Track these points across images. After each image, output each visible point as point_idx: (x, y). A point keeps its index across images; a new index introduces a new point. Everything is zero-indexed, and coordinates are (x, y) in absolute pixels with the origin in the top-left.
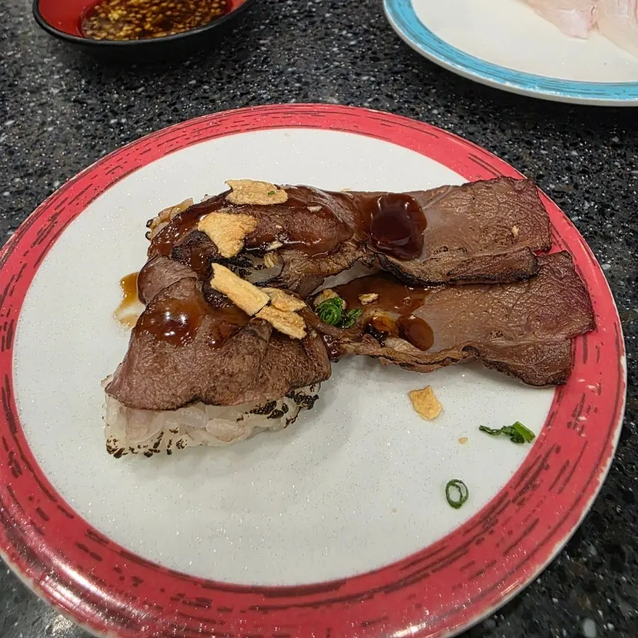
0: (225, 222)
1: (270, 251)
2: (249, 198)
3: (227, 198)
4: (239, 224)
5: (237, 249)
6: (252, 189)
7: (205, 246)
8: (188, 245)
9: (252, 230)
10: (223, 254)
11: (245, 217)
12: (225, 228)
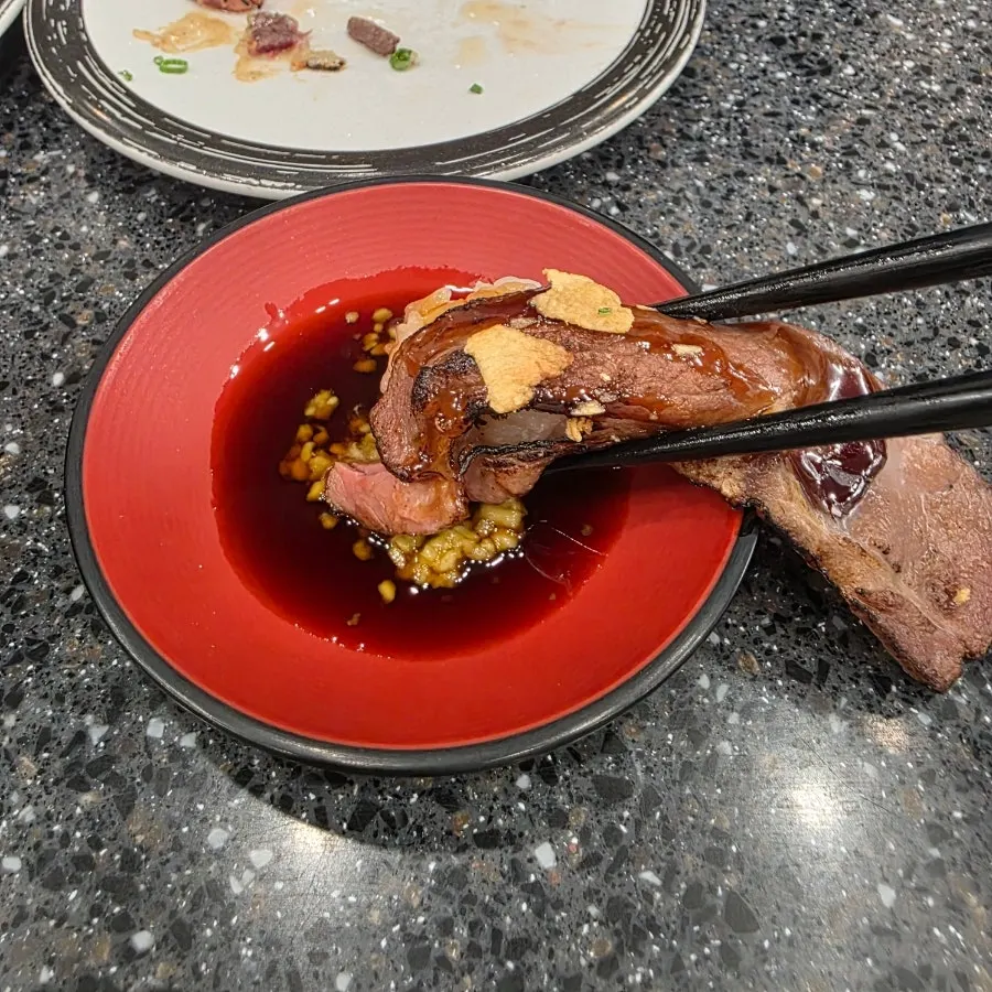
0: (514, 347)
1: (579, 417)
2: (566, 310)
3: (533, 302)
4: (536, 356)
5: (519, 401)
6: (578, 296)
7: (470, 380)
8: (445, 371)
9: (555, 372)
10: (492, 405)
11: (550, 347)
12: (511, 359)
